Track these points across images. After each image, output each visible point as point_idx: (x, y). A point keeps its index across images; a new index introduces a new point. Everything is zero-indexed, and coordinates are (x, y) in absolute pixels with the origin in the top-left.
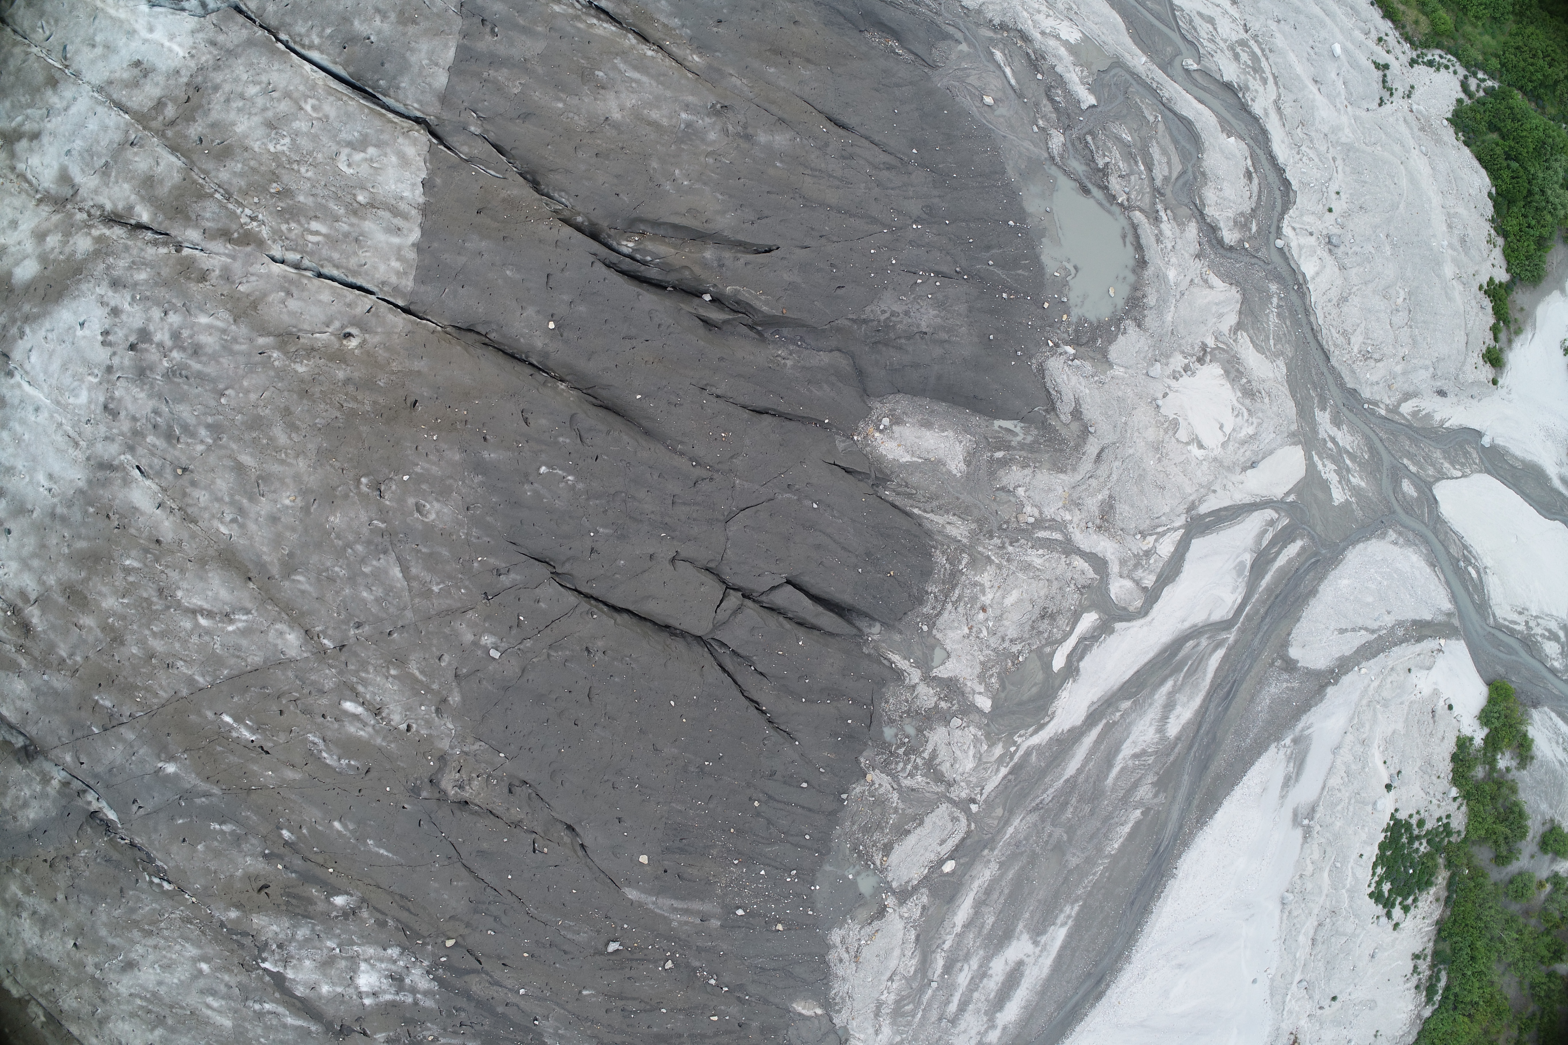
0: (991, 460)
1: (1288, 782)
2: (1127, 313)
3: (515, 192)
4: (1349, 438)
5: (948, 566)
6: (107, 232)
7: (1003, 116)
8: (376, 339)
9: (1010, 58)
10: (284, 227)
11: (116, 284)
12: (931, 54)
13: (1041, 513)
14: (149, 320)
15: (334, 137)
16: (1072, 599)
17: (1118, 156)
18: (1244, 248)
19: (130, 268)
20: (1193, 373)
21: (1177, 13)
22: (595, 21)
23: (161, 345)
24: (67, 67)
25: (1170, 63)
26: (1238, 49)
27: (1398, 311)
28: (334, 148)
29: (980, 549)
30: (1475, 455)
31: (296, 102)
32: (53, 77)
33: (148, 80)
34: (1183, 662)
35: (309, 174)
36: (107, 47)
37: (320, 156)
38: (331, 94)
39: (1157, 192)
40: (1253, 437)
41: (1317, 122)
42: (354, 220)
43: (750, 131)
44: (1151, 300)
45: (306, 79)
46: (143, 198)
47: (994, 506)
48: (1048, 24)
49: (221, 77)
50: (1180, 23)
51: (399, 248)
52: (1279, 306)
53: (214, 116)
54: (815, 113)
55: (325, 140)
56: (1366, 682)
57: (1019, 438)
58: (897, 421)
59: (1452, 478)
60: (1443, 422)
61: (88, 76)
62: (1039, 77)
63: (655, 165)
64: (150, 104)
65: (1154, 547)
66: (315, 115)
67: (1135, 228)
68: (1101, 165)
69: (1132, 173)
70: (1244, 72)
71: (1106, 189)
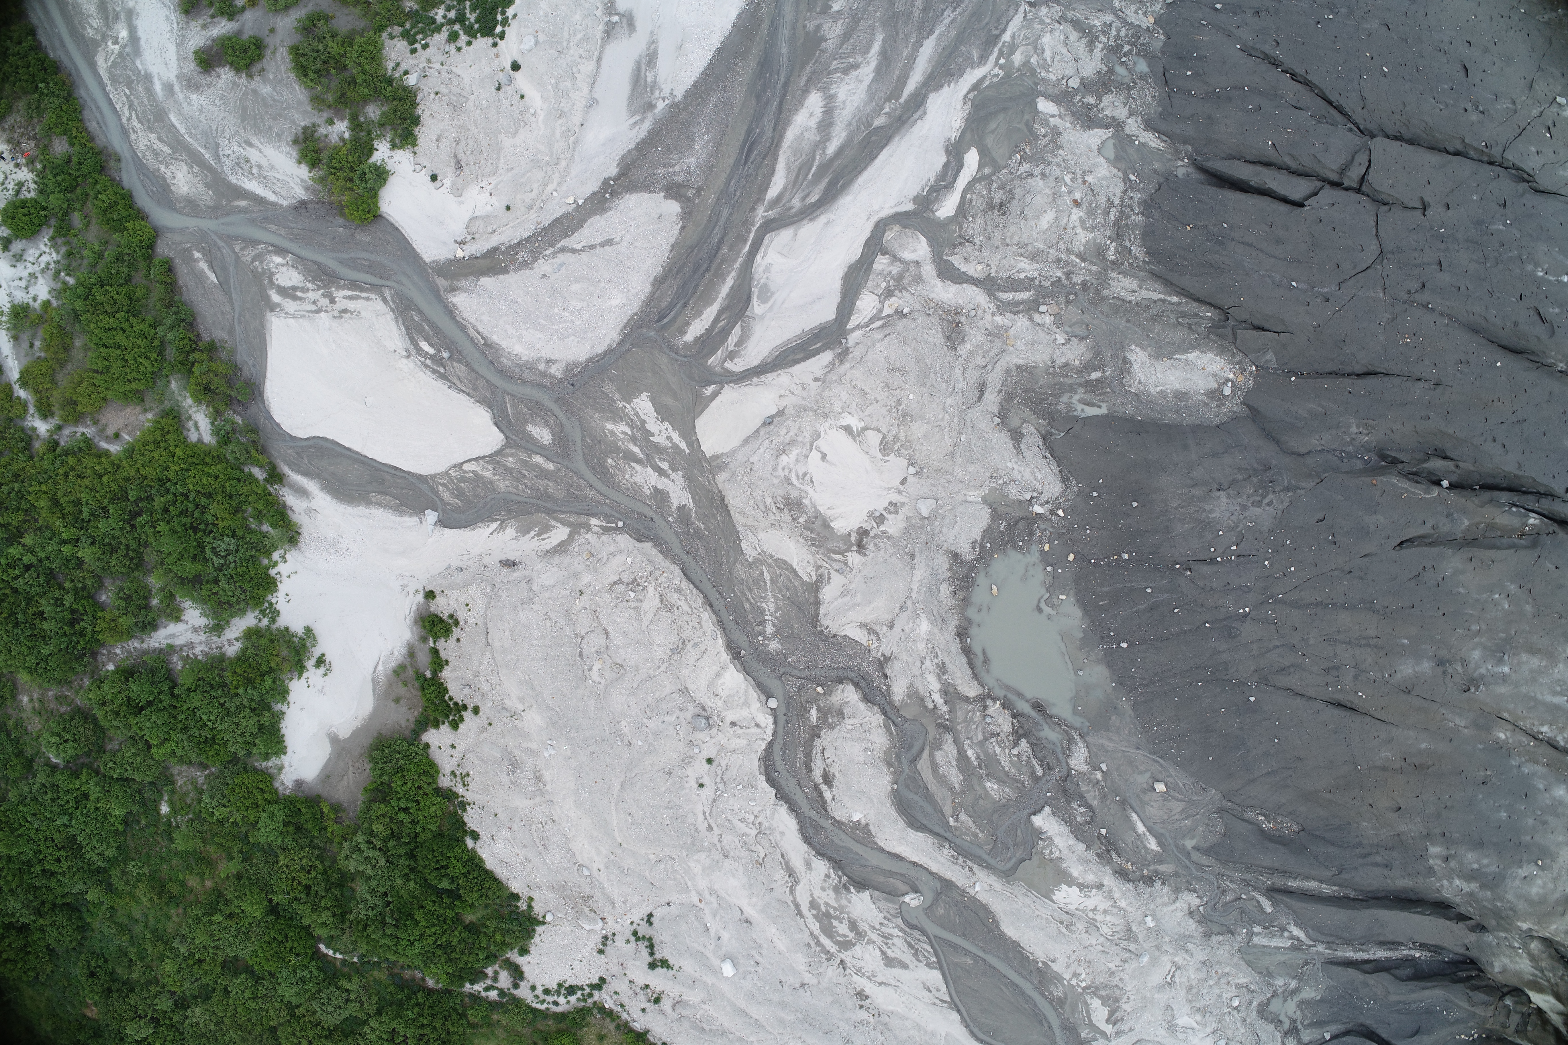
0: (1101, 367)
1: (651, 59)
2: (973, 569)
4: (638, 479)
5: (1128, 244)
7: (1141, 773)
9: (1139, 844)
12: (1226, 826)
13: (1031, 319)
16: (974, 227)
17: (1002, 759)
18: (822, 686)
20: (871, 515)
21: (934, 959)
26: (851, 936)
27: (599, 653)
29: (1094, 268)
30: (446, 496)
34: (818, 176)
39: (947, 727)
40: (782, 451)
41: (741, 870)
43: (1439, 670)
44: (946, 591)
47: (1087, 318)
48: (1096, 900)
50: (929, 948)
52: (763, 623)
54: (1372, 711)
56: (564, 188)
57: (1076, 397)
58: (1215, 395)
59: (474, 459)
60: (502, 528)
62: (1103, 831)
63: (1528, 608)
65: (882, 303)
67: (975, 676)
68: (1024, 743)
69: (981, 744)
70: (841, 909)
71: (1014, 716)
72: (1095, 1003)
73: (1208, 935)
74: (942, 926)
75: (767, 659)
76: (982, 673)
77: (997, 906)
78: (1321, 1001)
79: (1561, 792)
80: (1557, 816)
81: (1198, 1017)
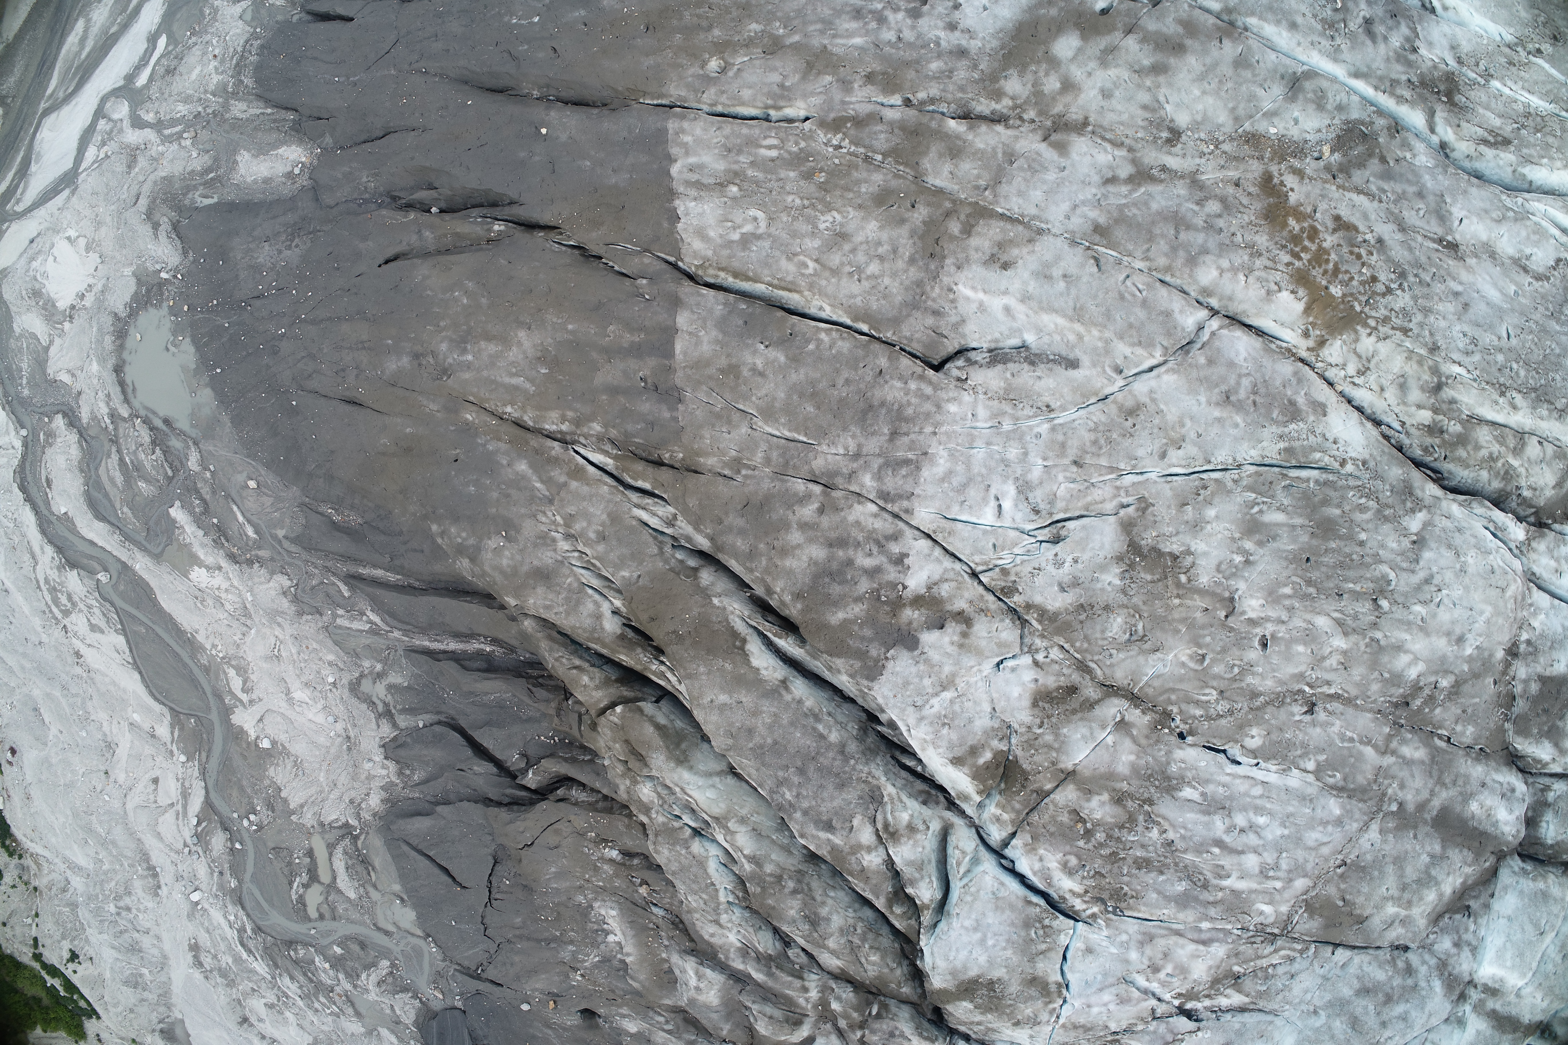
0: (217, 170)
3: (594, 234)
5: (243, 78)
6: (994, 106)
7: (239, 473)
8: (691, 71)
9: (243, 534)
10: (803, 144)
11: (962, 53)
12: (306, 518)
13: (179, 144)
14: (913, 27)
15: (775, 239)
17: (146, 464)
19: (951, 71)
20: (77, 295)
22: (565, 427)
23: (896, 10)
24: (1088, 248)
26: (69, 605)
28: (772, 230)
29: (221, 100)
31: (823, 266)
32: (1101, 235)
33: (988, 253)
35: (790, 198)
36: (1048, 277)
37: (785, 219)
38: (791, 282)
39: (114, 441)
42: (736, 167)
43: (416, 363)
45: (822, 293)
46: (958, 137)
47: (213, 136)
48: (218, 580)
49: (911, 274)
50: (116, 617)
51: (687, 154)
53: (904, 231)
54: (370, 403)
55: (784, 235)
57: (198, 193)
58: (290, 175)
61: (1060, 244)
62: (215, 521)
63: (484, 302)
64: (978, 229)
65: (99, 151)
66: (801, 257)
67: (126, 401)
68: (158, 450)
69: (135, 452)
70: (62, 585)
71: (151, 429)
72: (232, 673)
73: (300, 614)
74: (123, 599)
75: (24, 402)
76: (132, 400)
77: (153, 583)
78: (409, 688)
79: (522, 466)
80: (520, 489)
81: (308, 692)
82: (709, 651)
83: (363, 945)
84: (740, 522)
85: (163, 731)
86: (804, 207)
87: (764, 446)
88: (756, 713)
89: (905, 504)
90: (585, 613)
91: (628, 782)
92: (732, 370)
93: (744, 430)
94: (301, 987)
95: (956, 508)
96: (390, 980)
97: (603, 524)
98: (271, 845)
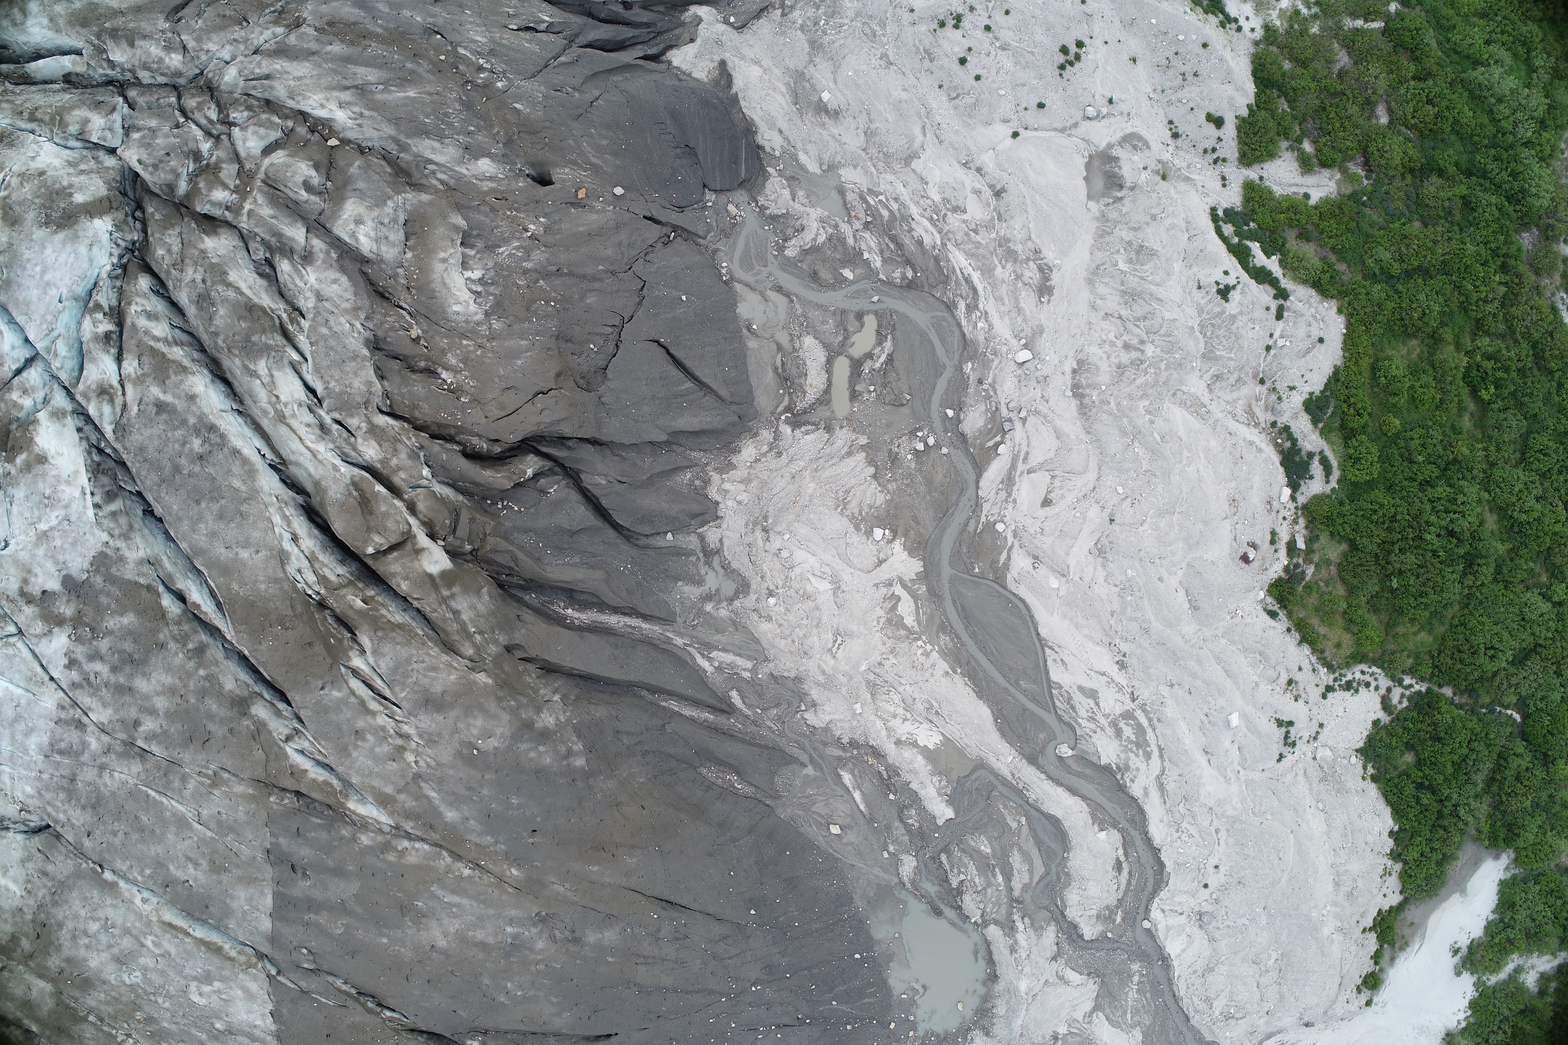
2: (975, 1023)
3: (358, 1019)
7: (851, 844)
9: (858, 778)
12: (773, 783)
15: (181, 974)
17: (975, 872)
21: (1054, 692)
25: (1042, 751)
26: (1122, 726)
27: (1267, 971)
28: (183, 982)
31: (137, 939)
35: (167, 1005)
37: (172, 989)
38: (168, 931)
39: (1015, 902)
41: (1202, 797)
43: (578, 934)
44: (1001, 1009)
45: (139, 915)
48: (903, 729)
49: (61, 914)
50: (1057, 703)
53: (67, 952)
54: (644, 901)
55: (173, 975)
62: (892, 797)
63: (486, 981)
67: (988, 944)
69: (989, 885)
70: (1126, 750)
71: (960, 908)
72: (909, 621)
73: (797, 681)
74: (1043, 722)
76: (980, 944)
78: (677, 579)
79: (450, 815)
80: (454, 793)
81: (809, 589)
82: (252, 604)
83: (815, 276)
84: (212, 727)
85: (1020, 562)
86: (154, 994)
87: (187, 793)
88: (213, 535)
89: (63, 715)
90: (388, 658)
91: (394, 462)
92: (216, 868)
93: (205, 812)
94: (911, 230)
95: (23, 702)
96: (790, 231)
97: (356, 747)
98: (905, 410)
